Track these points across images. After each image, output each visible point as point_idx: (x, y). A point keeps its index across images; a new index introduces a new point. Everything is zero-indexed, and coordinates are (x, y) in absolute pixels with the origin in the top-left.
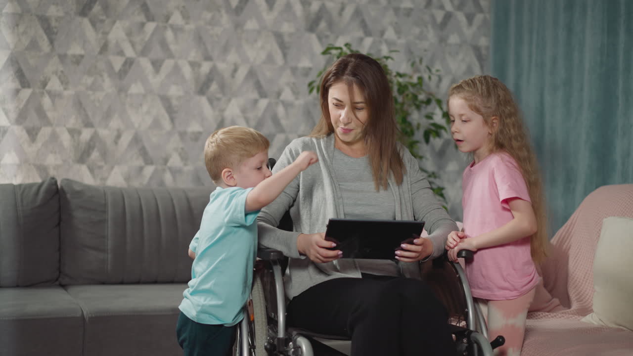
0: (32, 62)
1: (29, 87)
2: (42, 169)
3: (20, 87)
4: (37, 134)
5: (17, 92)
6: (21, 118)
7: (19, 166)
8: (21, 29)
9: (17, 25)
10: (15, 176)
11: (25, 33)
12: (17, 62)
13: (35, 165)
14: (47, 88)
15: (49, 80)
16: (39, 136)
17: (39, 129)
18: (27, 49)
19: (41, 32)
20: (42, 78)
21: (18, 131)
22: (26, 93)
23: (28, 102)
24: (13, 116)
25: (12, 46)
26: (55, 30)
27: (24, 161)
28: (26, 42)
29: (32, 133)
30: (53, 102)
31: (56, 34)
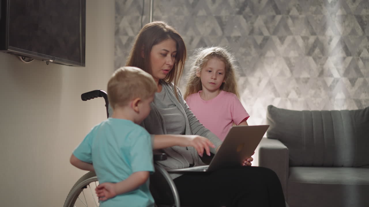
0: (352, 41)
1: (351, 55)
2: (358, 102)
3: (345, 55)
4: (355, 82)
5: (344, 58)
6: (346, 73)
7: (345, 100)
8: (346, 23)
9: (344, 22)
10: (343, 105)
11: (348, 25)
12: (344, 42)
13: (354, 99)
14: (361, 56)
15: (362, 51)
16: (356, 83)
17: (356, 79)
18: (350, 34)
19: (358, 24)
20: (358, 51)
21: (345, 80)
22: (349, 59)
23: (350, 64)
24: (342, 72)
25: (341, 33)
26: (365, 23)
27: (348, 98)
28: (349, 30)
29: (353, 82)
30: (364, 63)
31: (366, 25)
